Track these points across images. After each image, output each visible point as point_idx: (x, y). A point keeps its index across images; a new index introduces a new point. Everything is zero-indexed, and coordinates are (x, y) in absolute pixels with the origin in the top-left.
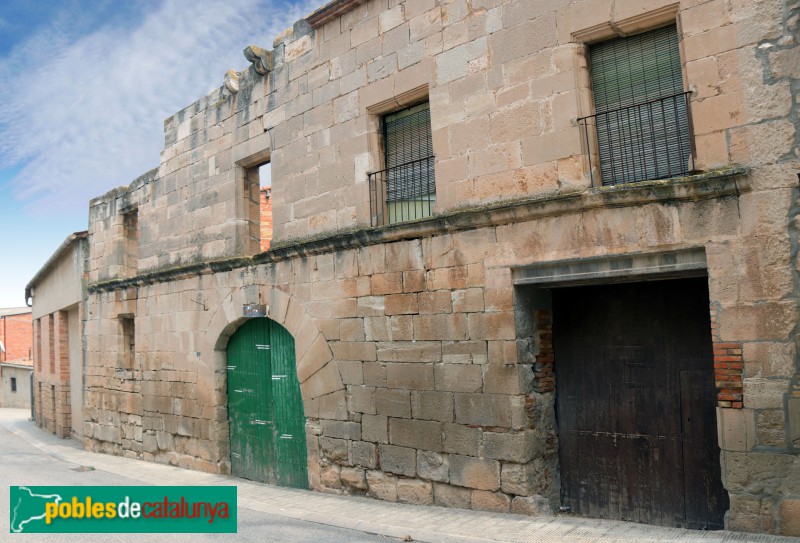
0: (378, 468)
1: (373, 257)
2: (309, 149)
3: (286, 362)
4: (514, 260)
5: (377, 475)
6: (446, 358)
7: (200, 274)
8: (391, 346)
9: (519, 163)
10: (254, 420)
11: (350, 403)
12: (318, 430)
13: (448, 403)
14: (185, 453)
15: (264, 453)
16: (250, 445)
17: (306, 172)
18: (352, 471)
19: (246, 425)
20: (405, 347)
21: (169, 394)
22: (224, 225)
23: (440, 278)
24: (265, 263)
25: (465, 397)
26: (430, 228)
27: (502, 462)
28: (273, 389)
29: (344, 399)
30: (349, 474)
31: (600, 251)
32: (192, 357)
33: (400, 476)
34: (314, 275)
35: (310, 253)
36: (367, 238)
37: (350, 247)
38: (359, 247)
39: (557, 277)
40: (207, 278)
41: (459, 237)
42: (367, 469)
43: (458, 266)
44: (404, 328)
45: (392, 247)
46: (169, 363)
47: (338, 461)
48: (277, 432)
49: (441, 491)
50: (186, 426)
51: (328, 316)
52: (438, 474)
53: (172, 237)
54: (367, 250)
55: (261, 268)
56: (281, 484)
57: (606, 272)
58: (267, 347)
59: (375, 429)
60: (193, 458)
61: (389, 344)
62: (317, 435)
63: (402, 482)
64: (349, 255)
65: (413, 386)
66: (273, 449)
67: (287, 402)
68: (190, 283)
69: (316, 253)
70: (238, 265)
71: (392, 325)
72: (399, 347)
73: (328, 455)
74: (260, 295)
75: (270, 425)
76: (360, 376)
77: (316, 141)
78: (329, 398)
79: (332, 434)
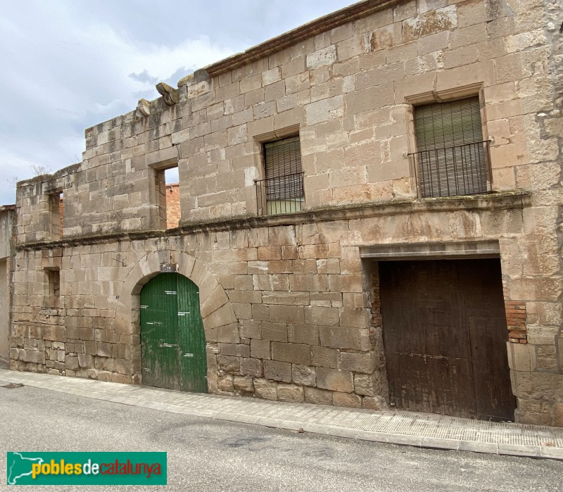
0: (263, 377)
1: (260, 236)
2: (209, 160)
3: (190, 303)
4: (361, 242)
5: (262, 381)
6: (313, 303)
7: (119, 241)
8: (272, 294)
9: (365, 181)
10: (163, 344)
11: (242, 331)
12: (216, 350)
13: (314, 332)
14: (103, 369)
15: (171, 367)
16: (159, 362)
17: (207, 176)
18: (243, 379)
19: (156, 347)
20: (284, 295)
21: (91, 326)
22: (140, 208)
23: (308, 250)
24: (176, 235)
25: (327, 329)
26: (302, 219)
27: (354, 373)
28: (179, 322)
29: (237, 329)
30: (238, 380)
31: (423, 239)
32: (111, 299)
33: (279, 382)
34: (215, 246)
35: (212, 231)
36: (256, 223)
37: (242, 228)
38: (249, 228)
39: (391, 254)
40: (125, 245)
41: (322, 225)
42: (254, 377)
43: (321, 245)
44: (282, 283)
45: (274, 230)
46: (91, 304)
47: (232, 373)
48: (181, 352)
49: (310, 392)
50: (104, 350)
51: (226, 273)
52: (307, 381)
53: (94, 213)
54: (255, 231)
55: (172, 239)
56: (184, 390)
57: (427, 252)
58: (174, 293)
59: (261, 350)
60: (110, 373)
61: (271, 293)
62: (216, 354)
63: (280, 387)
64: (241, 234)
65: (289, 321)
66: (177, 364)
67: (190, 330)
68: (112, 247)
69: (216, 231)
70: (153, 236)
71: (273, 280)
72: (279, 295)
73: (224, 368)
74: (171, 257)
75: (175, 347)
76: (249, 313)
77: (215, 155)
78: (225, 328)
79: (227, 352)
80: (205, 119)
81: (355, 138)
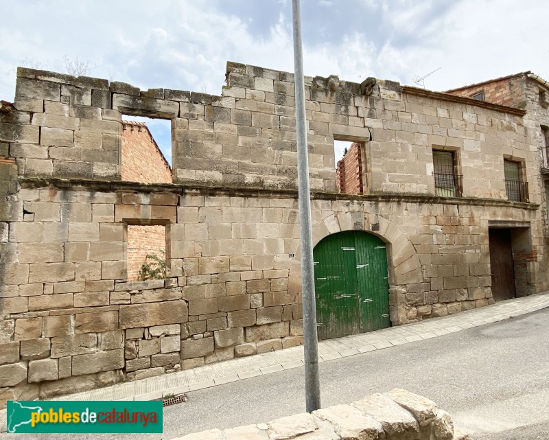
0: (438, 303)
1: (438, 209)
2: (399, 149)
3: (368, 257)
4: (489, 219)
5: (438, 305)
6: (467, 251)
8: (444, 247)
9: (490, 188)
10: (340, 295)
11: (425, 274)
12: (405, 291)
13: (467, 268)
15: (349, 315)
16: (334, 313)
17: (397, 160)
18: (426, 307)
19: (330, 301)
20: (451, 247)
23: (465, 221)
24: (372, 201)
25: (474, 265)
27: (486, 287)
28: (358, 273)
29: (421, 272)
30: (422, 309)
31: (510, 219)
33: (447, 303)
34: (405, 212)
35: (403, 201)
38: (431, 203)
39: (499, 225)
41: (472, 207)
42: (433, 304)
43: (472, 218)
44: (451, 239)
45: (446, 206)
47: (417, 304)
48: (361, 299)
49: (466, 304)
51: (414, 233)
52: (464, 298)
54: (435, 205)
55: (366, 203)
56: (364, 331)
57: (510, 225)
58: (352, 249)
59: (437, 284)
62: (405, 293)
63: (449, 306)
64: (425, 206)
65: (454, 263)
66: (358, 311)
67: (369, 279)
68: (283, 203)
69: (407, 202)
70: (345, 198)
71: (446, 238)
72: (449, 247)
73: (410, 302)
74: (365, 218)
75: (355, 296)
76: (430, 260)
77: (403, 147)
78: (413, 273)
79: (413, 291)
80: (397, 119)
81: (486, 165)
